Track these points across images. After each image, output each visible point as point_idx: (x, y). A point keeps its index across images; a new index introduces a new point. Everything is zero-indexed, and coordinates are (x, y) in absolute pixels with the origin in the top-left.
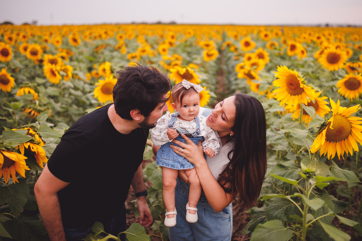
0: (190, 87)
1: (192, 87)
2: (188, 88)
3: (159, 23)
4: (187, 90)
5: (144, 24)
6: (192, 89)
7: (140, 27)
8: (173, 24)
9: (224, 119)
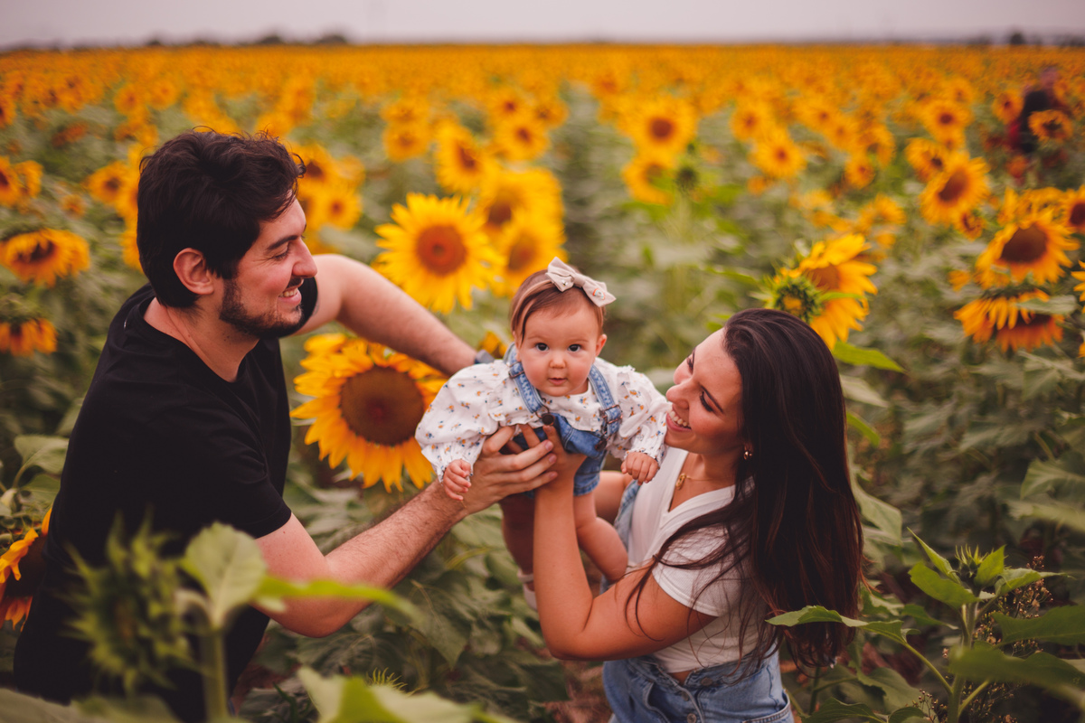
0: (571, 285)
1: (578, 288)
2: (563, 289)
3: (271, 42)
4: (560, 292)
5: (203, 45)
6: (576, 294)
7: (193, 60)
8: (334, 42)
9: (708, 408)
